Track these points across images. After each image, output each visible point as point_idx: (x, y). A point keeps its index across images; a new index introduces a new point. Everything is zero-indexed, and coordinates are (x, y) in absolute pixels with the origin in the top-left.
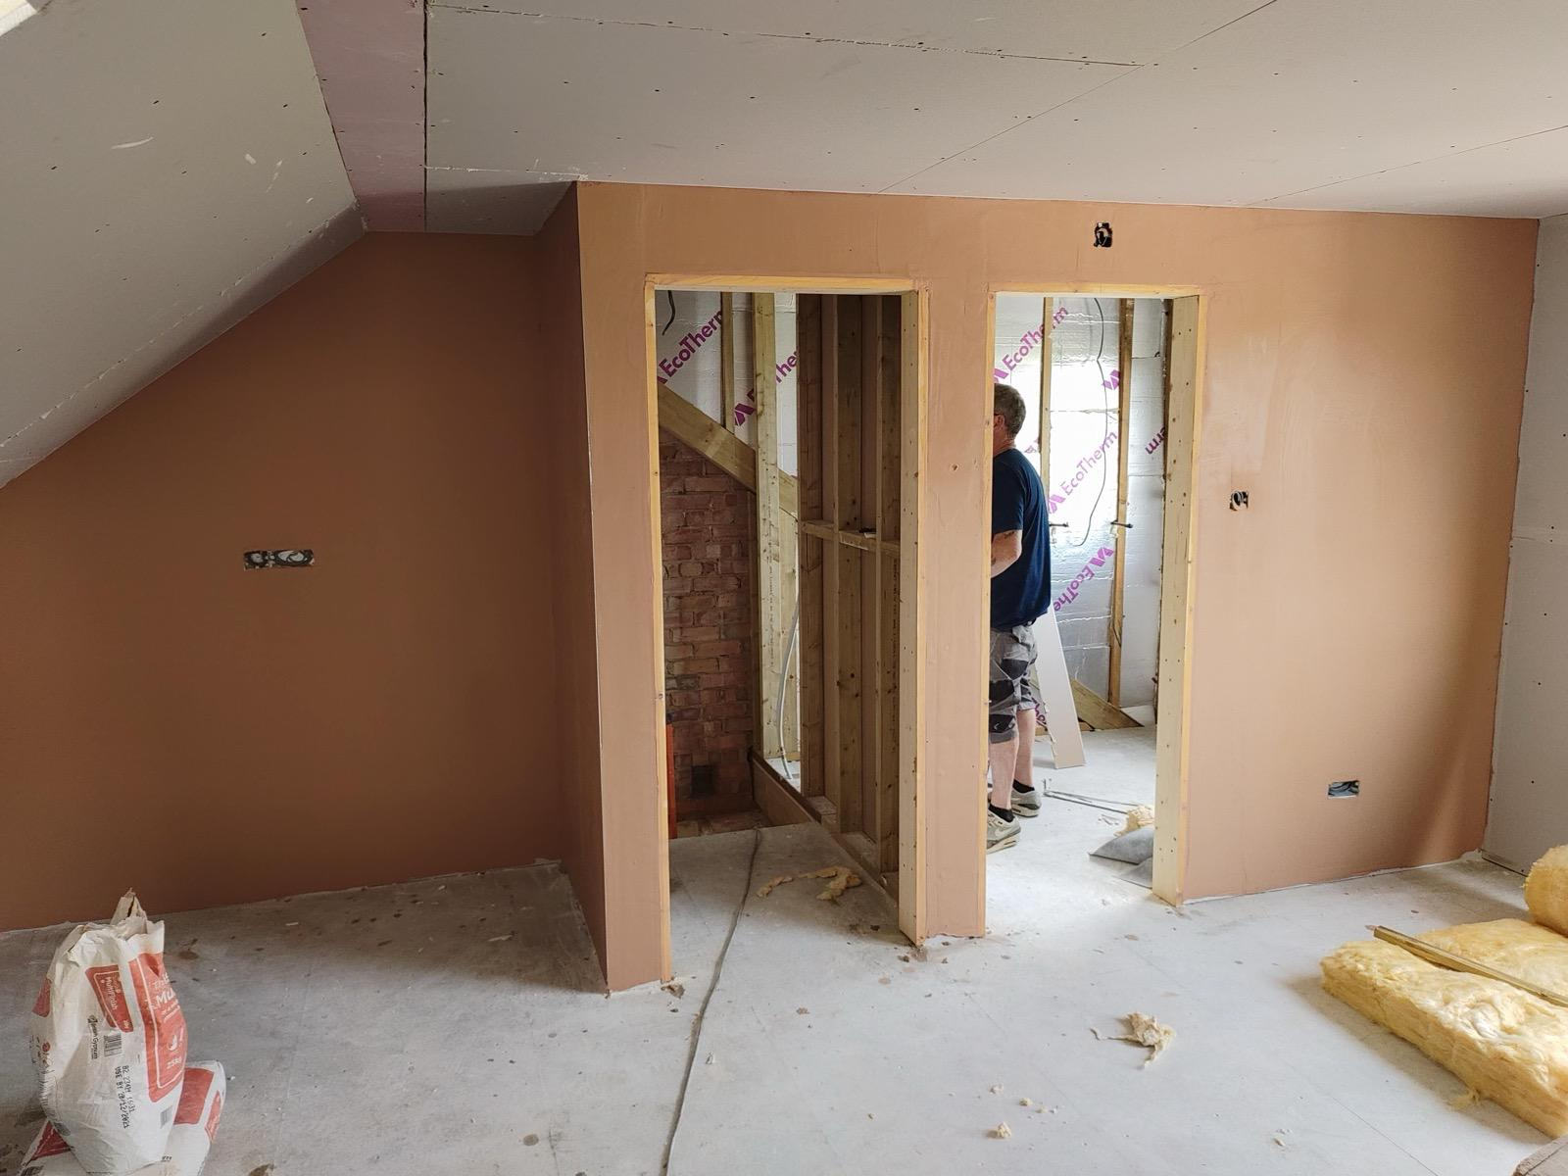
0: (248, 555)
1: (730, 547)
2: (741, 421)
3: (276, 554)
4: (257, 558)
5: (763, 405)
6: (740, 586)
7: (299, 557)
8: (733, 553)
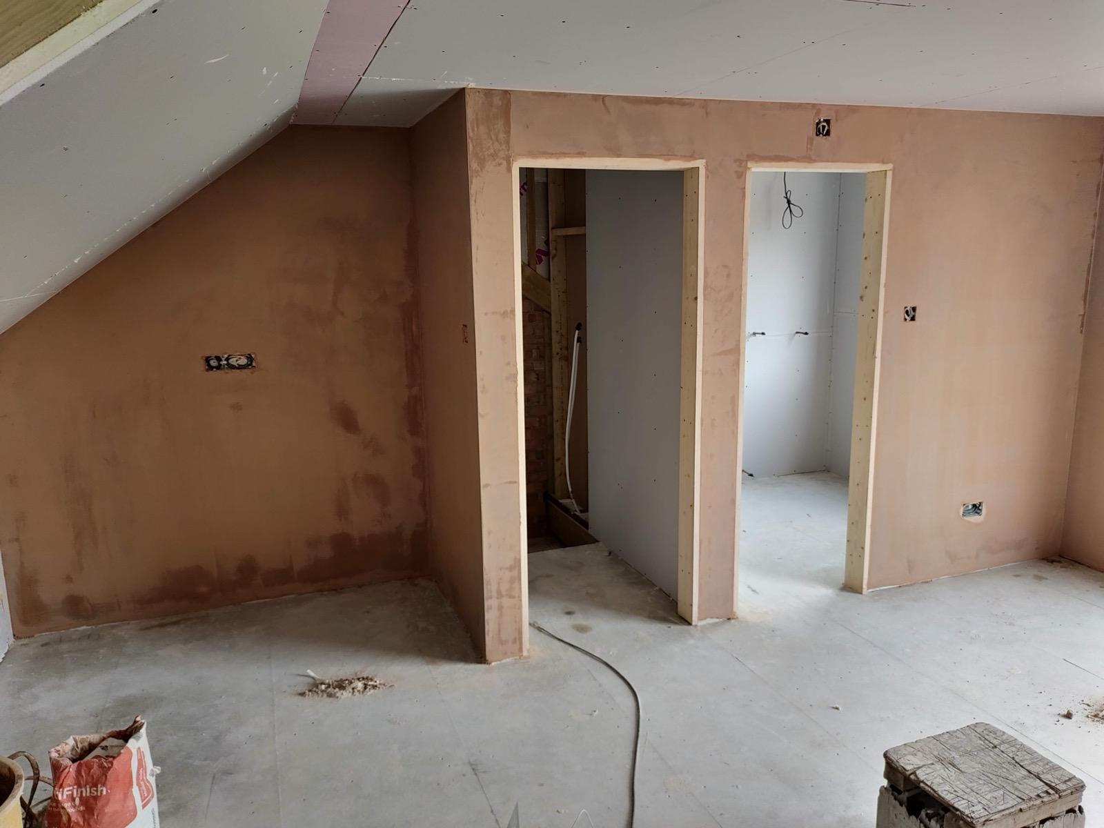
0: (207, 360)
1: (531, 351)
2: (540, 261)
3: (227, 359)
4: (213, 363)
5: (556, 250)
6: (538, 379)
7: (243, 361)
8: (533, 355)
